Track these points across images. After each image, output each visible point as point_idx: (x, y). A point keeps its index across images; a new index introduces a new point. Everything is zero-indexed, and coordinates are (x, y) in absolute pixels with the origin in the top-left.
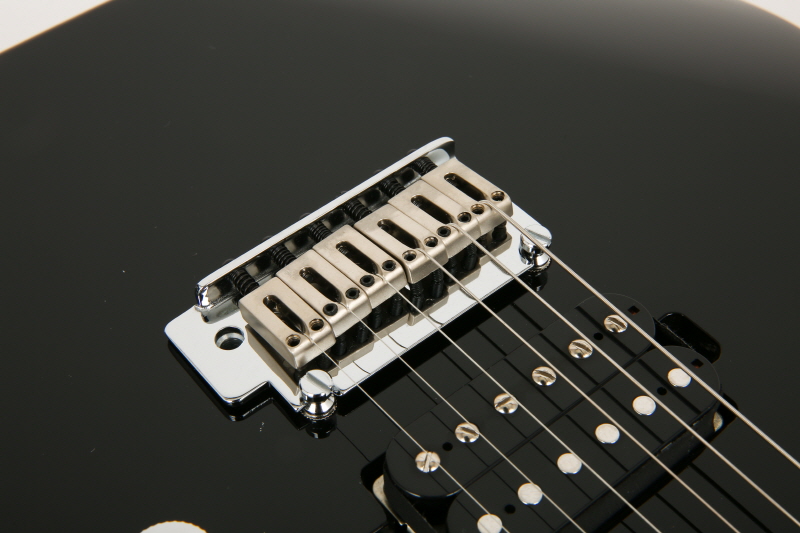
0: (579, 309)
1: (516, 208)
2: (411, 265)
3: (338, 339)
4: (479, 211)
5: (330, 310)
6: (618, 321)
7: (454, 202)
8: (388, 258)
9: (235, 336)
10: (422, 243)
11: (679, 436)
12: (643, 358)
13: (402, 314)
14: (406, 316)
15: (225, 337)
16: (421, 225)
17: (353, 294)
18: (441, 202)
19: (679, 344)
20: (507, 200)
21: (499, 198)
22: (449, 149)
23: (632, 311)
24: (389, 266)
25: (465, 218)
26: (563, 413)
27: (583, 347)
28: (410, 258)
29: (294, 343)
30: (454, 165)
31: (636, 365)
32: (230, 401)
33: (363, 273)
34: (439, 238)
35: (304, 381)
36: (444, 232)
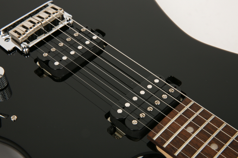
0: (76, 28)
1: (65, 12)
2: (43, 23)
3: (29, 37)
4: (57, 12)
5: (26, 31)
6: (84, 29)
7: (51, 11)
8: (38, 21)
9: (9, 40)
10: (45, 18)
11: (94, 47)
12: (88, 35)
13: (42, 34)
14: (44, 34)
15: (7, 40)
16: (44, 15)
17: (31, 28)
18: (49, 11)
19: (96, 32)
20: (63, 10)
21: (61, 10)
22: (52, 3)
23: (87, 27)
24: (38, 23)
25: (54, 13)
26: (71, 45)
27: (76, 34)
28: (42, 21)
29: (19, 37)
30: (53, 5)
31: (87, 36)
32: (8, 50)
33: (33, 24)
34: (48, 17)
35: (22, 45)
36: (49, 16)
